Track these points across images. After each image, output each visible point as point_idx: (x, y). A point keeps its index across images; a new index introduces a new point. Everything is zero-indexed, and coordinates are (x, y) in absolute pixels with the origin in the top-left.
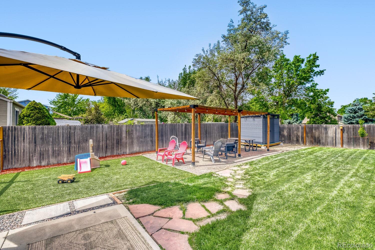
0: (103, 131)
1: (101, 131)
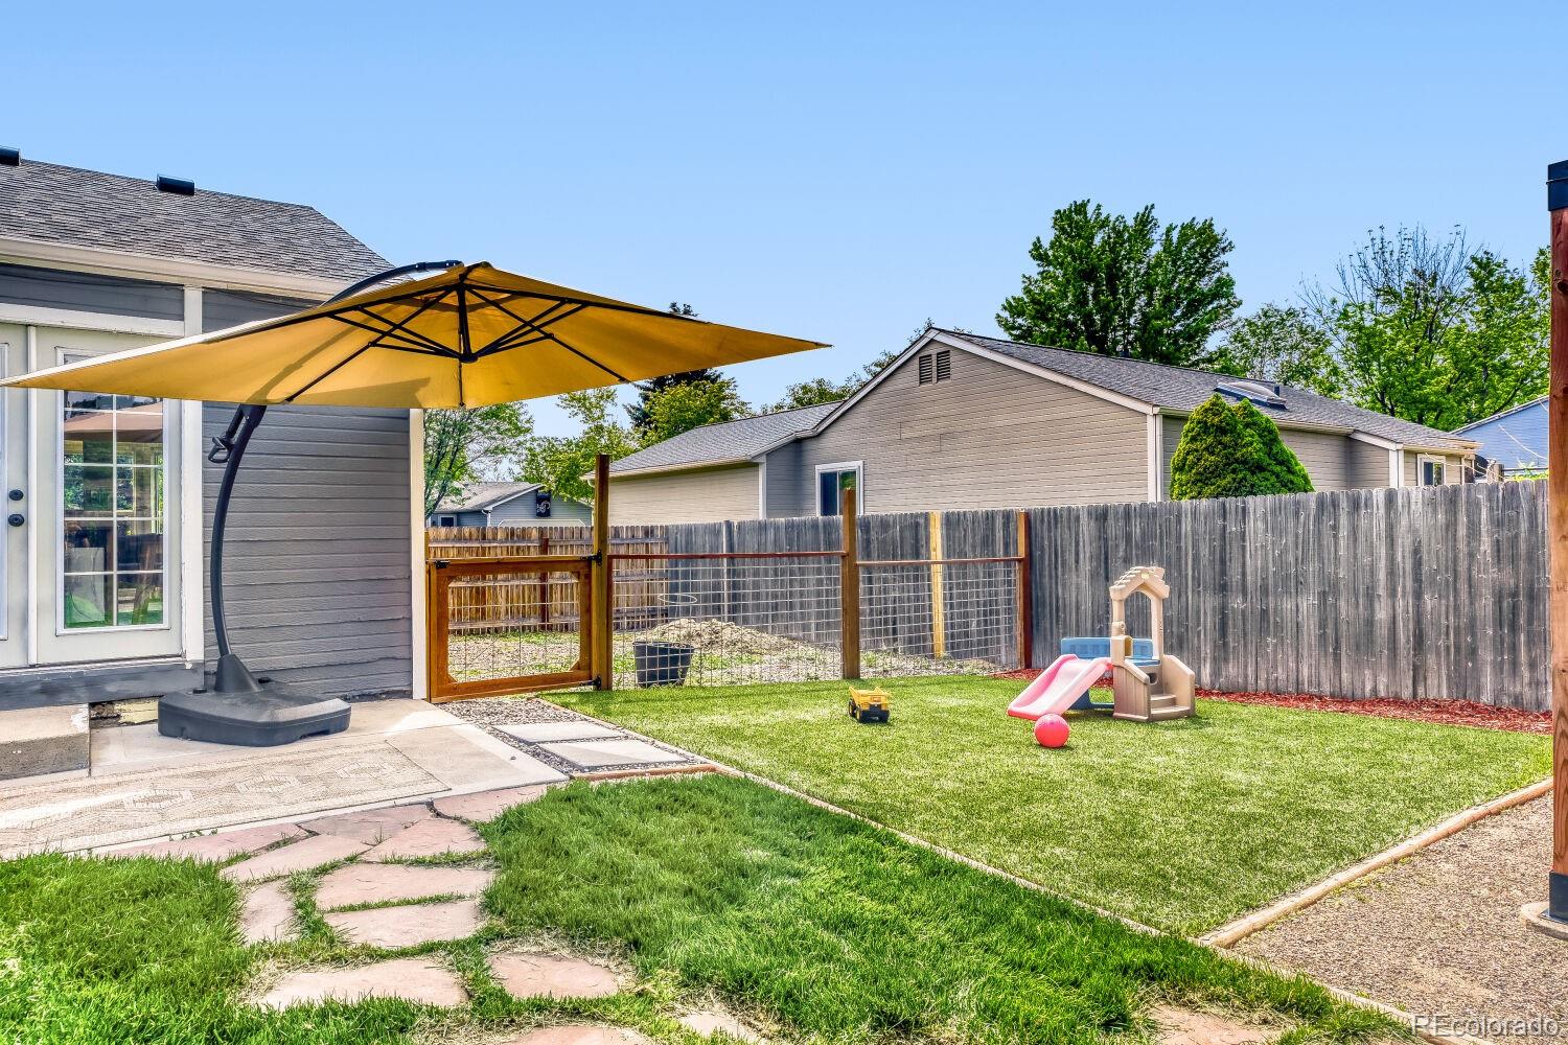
0: (1391, 528)
1: (1383, 526)
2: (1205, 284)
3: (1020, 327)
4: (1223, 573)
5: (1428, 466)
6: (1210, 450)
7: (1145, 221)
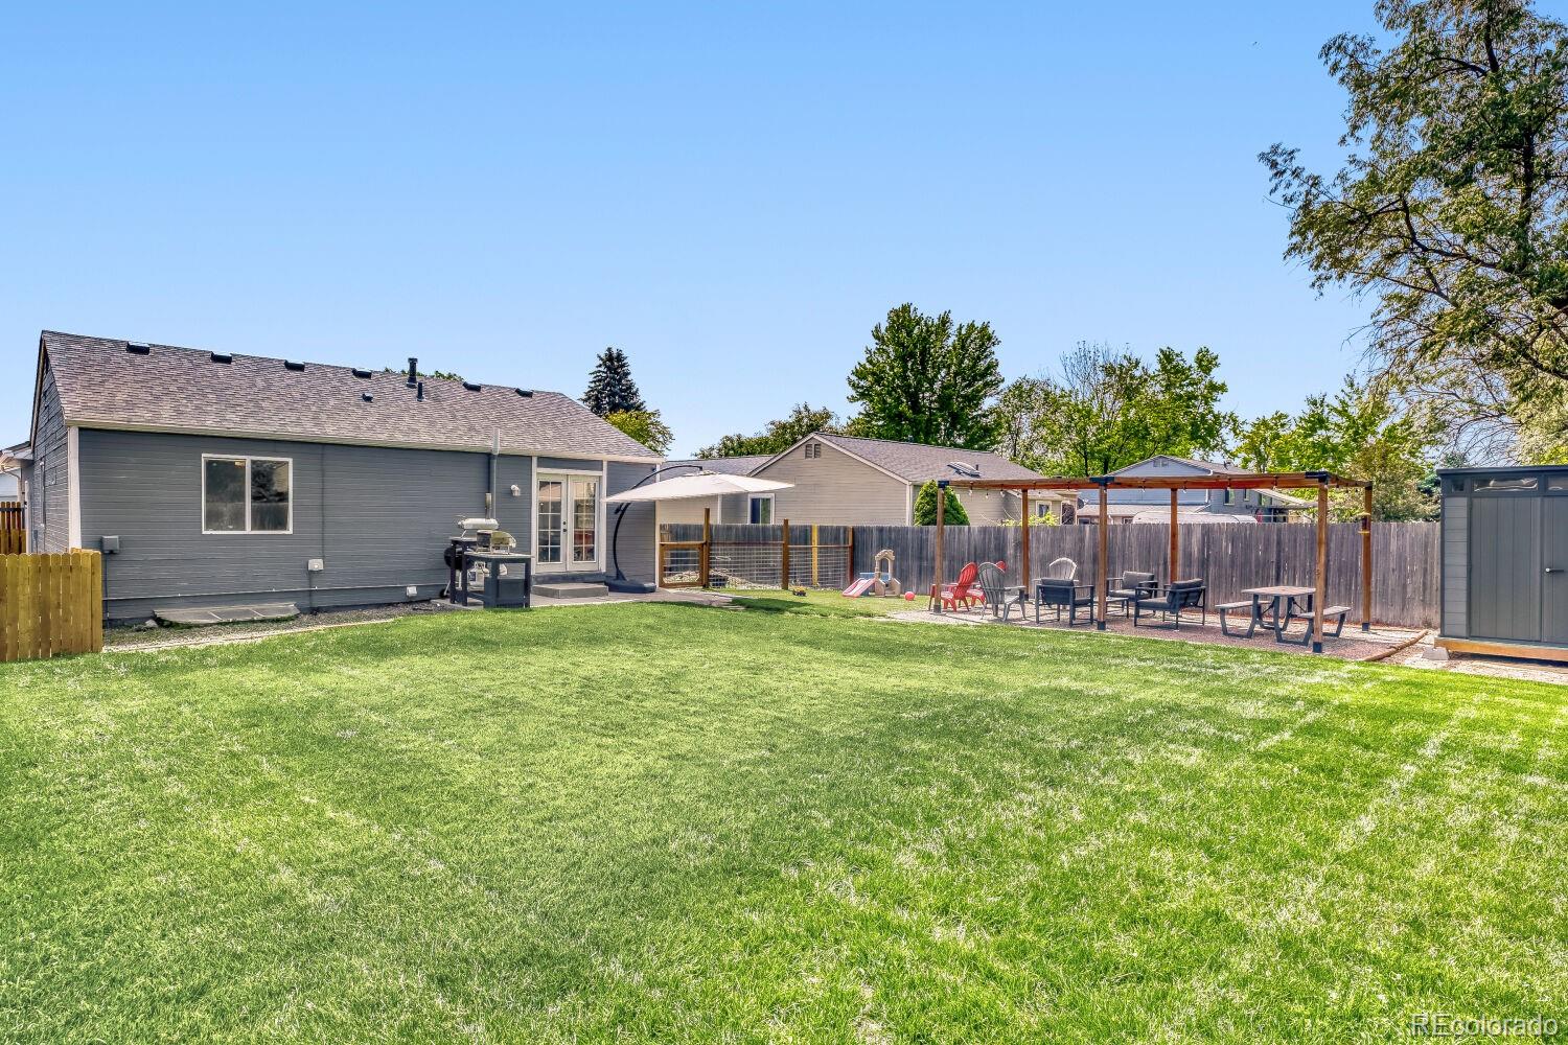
2: (983, 365)
3: (862, 387)
4: (921, 553)
5: (1041, 506)
6: (928, 503)
7: (945, 321)
